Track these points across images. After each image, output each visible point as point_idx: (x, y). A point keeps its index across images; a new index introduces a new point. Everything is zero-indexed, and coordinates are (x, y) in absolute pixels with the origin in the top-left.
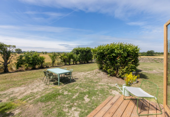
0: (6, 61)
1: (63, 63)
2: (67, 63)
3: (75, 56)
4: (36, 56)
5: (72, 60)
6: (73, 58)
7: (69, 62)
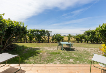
0: (48, 38)
1: (77, 41)
2: (80, 42)
3: (86, 36)
4: (59, 36)
5: (83, 39)
6: (84, 38)
7: (81, 41)
